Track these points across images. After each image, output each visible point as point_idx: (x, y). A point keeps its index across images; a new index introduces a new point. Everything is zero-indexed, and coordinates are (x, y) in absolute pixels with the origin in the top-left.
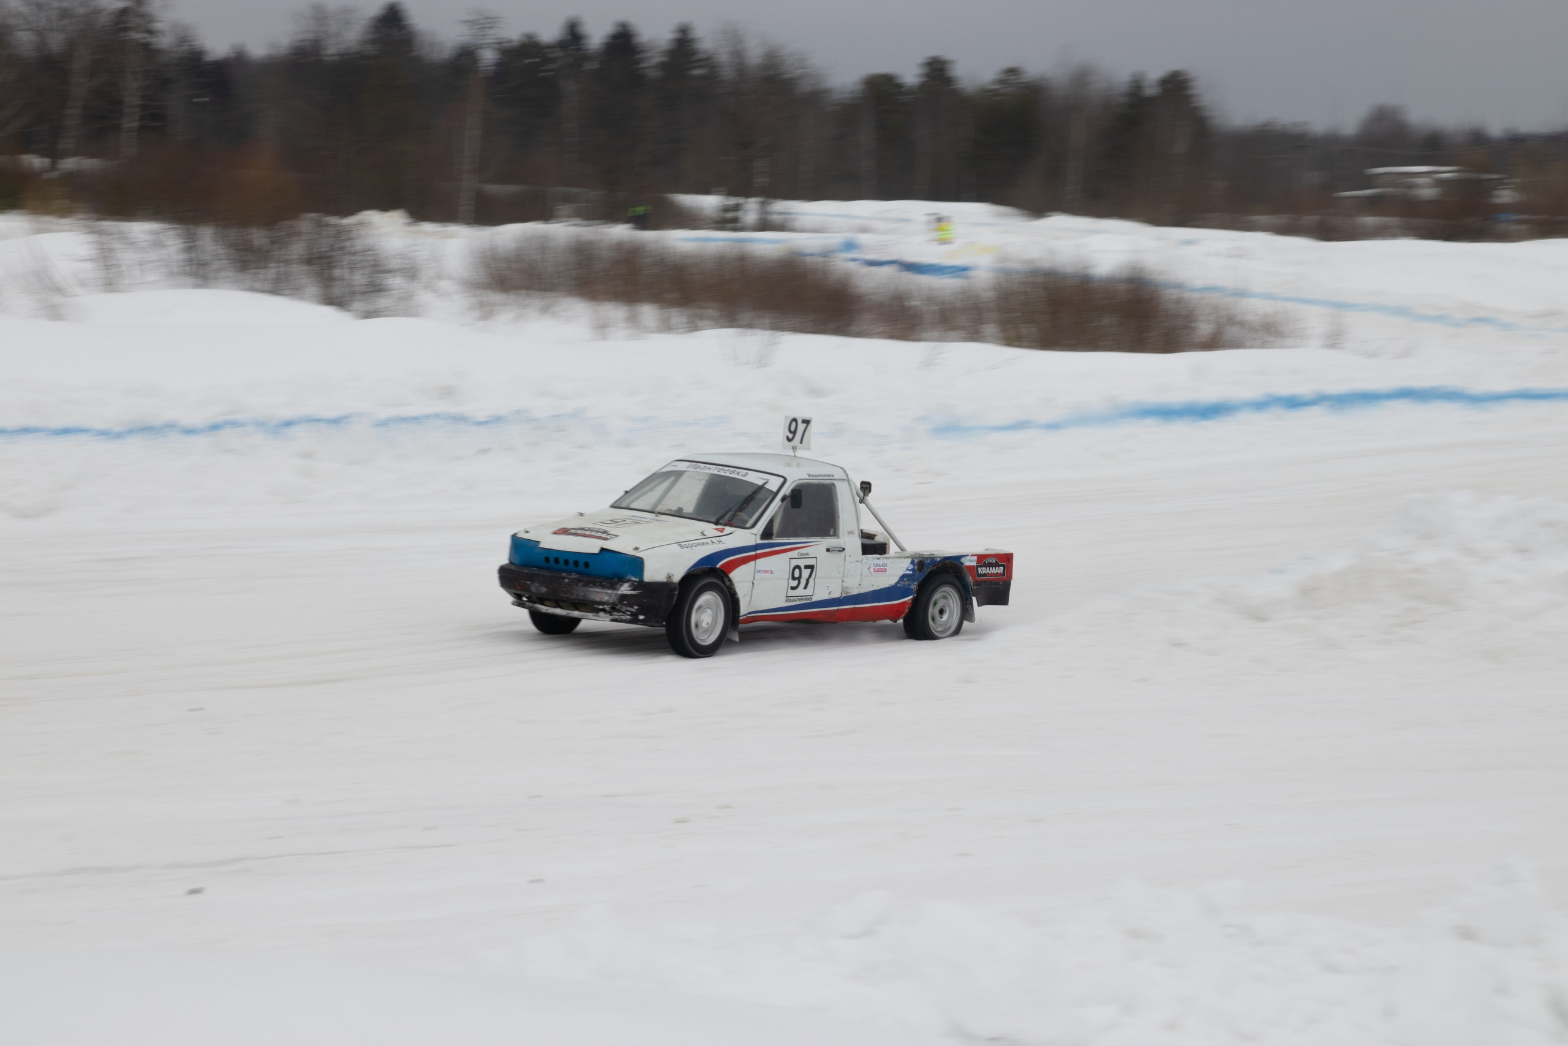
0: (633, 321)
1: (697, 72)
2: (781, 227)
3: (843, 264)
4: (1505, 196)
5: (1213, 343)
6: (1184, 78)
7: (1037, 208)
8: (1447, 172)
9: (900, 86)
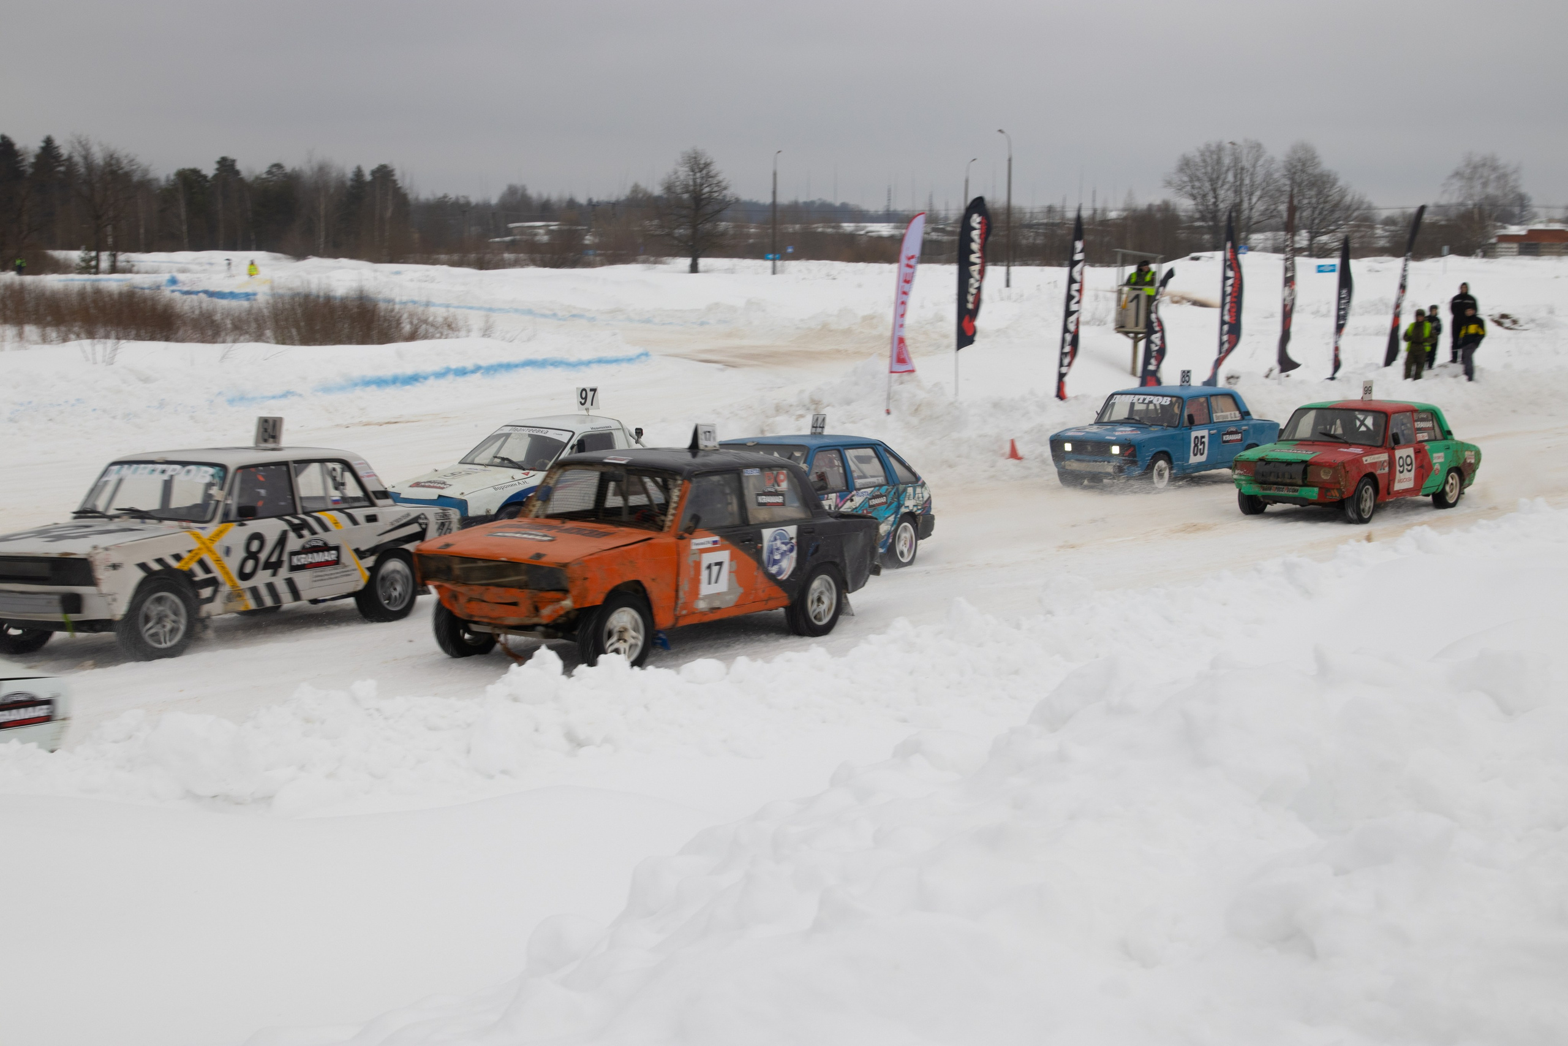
0: (20, 335)
1: (62, 169)
2: (124, 271)
3: (167, 293)
4: (588, 239)
5: (412, 337)
6: (391, 169)
7: (300, 254)
8: (554, 226)
9: (205, 177)
